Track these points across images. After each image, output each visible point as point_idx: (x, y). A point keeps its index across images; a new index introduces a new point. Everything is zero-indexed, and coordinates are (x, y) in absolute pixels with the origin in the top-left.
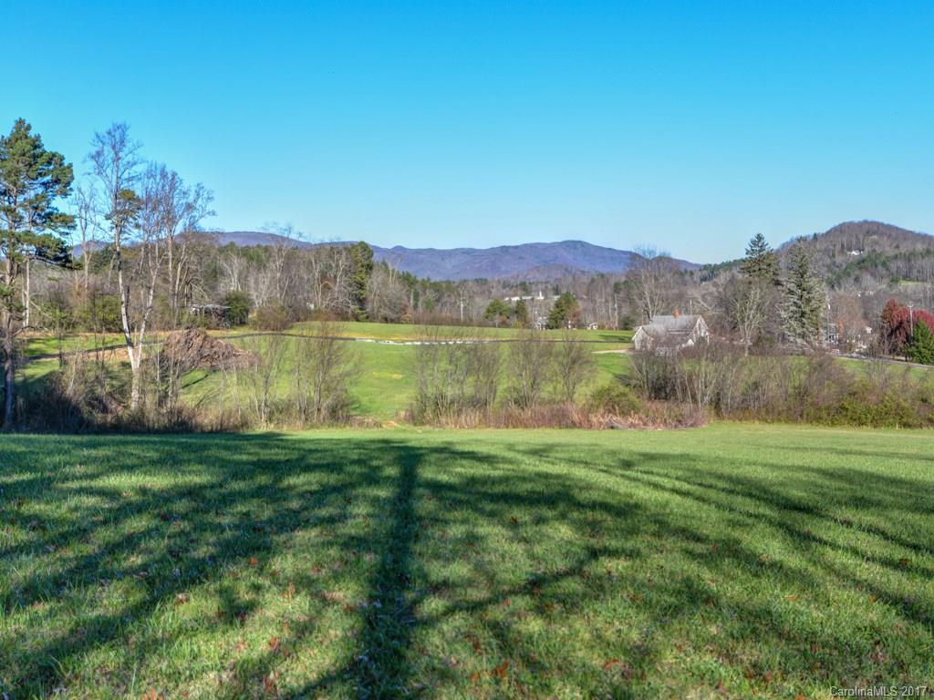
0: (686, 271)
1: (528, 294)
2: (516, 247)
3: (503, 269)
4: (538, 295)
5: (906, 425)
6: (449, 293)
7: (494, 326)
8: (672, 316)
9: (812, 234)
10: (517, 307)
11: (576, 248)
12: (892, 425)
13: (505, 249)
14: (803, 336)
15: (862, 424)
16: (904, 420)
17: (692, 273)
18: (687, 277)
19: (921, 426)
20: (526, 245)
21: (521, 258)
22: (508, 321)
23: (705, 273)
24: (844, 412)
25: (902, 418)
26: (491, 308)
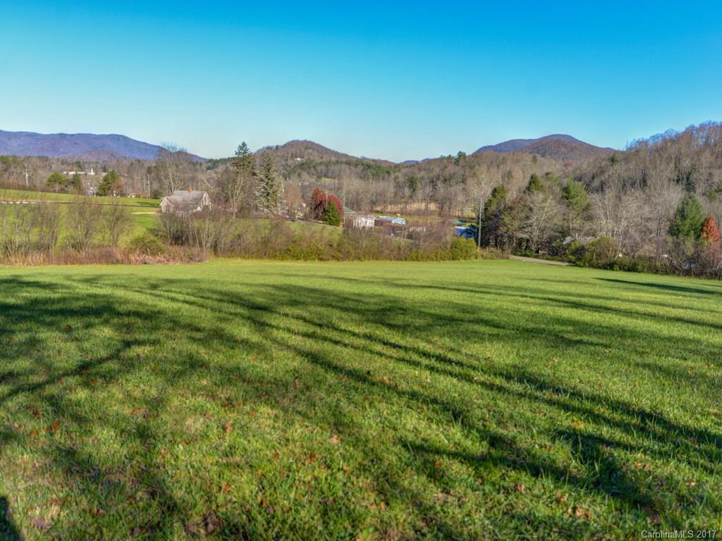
0: (197, 162)
1: (82, 170)
2: (72, 135)
3: (62, 150)
4: (90, 171)
5: (321, 259)
6: (15, 165)
7: (55, 192)
8: (187, 191)
9: (275, 145)
10: (73, 179)
11: (119, 140)
12: (314, 259)
13: (62, 136)
14: (268, 207)
15: (298, 259)
16: (321, 256)
17: (201, 164)
18: (197, 166)
19: (328, 260)
21: (75, 143)
22: (66, 189)
23: (210, 164)
24: (289, 252)
25: (319, 255)
26: (52, 179)
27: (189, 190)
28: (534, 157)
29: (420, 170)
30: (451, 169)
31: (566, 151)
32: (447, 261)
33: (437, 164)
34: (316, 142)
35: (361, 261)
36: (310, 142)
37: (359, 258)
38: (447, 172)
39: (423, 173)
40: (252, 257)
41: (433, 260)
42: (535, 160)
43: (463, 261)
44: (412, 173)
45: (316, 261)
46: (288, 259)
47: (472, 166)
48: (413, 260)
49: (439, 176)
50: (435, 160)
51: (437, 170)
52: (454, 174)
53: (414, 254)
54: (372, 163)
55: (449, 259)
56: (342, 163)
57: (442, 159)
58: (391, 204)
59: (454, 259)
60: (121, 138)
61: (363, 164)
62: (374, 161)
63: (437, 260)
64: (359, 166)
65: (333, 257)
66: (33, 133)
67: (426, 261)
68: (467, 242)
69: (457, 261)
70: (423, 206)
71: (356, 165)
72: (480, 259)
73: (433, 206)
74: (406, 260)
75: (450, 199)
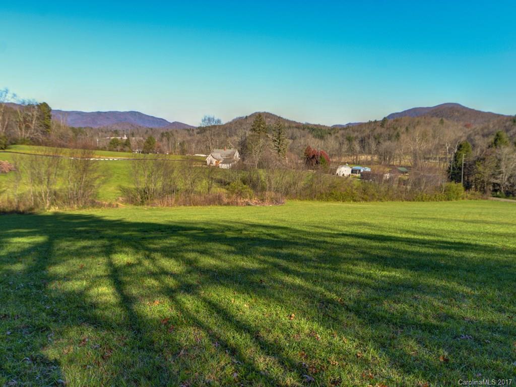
1: (118, 136)
2: (105, 113)
3: (99, 123)
4: (124, 137)
5: (355, 201)
6: (81, 133)
7: (117, 151)
8: (223, 150)
10: (126, 142)
11: (135, 115)
12: (350, 201)
13: (99, 113)
14: (279, 160)
15: (338, 200)
16: (354, 198)
17: (193, 130)
18: (191, 132)
19: (359, 201)
20: (110, 112)
21: (108, 118)
22: (124, 149)
23: (198, 130)
24: (332, 196)
25: (353, 197)
26: (112, 143)
27: (225, 150)
28: (442, 120)
29: (354, 131)
30: (379, 130)
31: (459, 115)
32: (444, 202)
33: (367, 127)
34: (273, 113)
35: (382, 202)
36: (268, 113)
37: (381, 200)
38: (376, 133)
39: (356, 134)
40: (306, 199)
41: (433, 200)
42: (442, 122)
43: (455, 201)
44: (348, 134)
45: (352, 202)
46: (331, 200)
47: (395, 127)
48: (419, 201)
49: (369, 135)
50: (365, 124)
51: (368, 131)
52: (381, 134)
53: (419, 197)
54: (315, 127)
55: (445, 200)
56: (293, 127)
57: (370, 123)
58: (344, 157)
59: (448, 200)
60: (137, 114)
61: (308, 128)
62: (315, 125)
63: (436, 201)
64: (306, 130)
65: (363, 199)
66: (80, 112)
67: (429, 201)
68: (457, 186)
69: (450, 202)
70: (369, 158)
71: (304, 129)
72: (466, 200)
73: (376, 158)
74: (414, 200)
75: (390, 152)
